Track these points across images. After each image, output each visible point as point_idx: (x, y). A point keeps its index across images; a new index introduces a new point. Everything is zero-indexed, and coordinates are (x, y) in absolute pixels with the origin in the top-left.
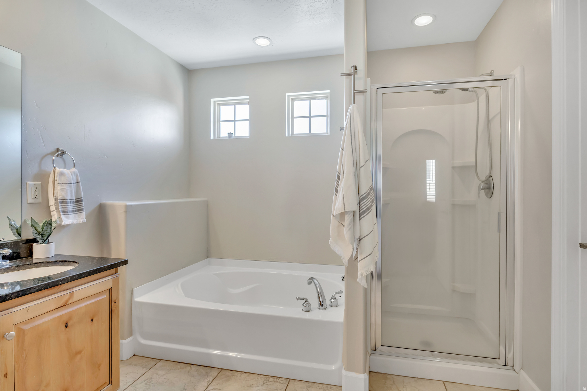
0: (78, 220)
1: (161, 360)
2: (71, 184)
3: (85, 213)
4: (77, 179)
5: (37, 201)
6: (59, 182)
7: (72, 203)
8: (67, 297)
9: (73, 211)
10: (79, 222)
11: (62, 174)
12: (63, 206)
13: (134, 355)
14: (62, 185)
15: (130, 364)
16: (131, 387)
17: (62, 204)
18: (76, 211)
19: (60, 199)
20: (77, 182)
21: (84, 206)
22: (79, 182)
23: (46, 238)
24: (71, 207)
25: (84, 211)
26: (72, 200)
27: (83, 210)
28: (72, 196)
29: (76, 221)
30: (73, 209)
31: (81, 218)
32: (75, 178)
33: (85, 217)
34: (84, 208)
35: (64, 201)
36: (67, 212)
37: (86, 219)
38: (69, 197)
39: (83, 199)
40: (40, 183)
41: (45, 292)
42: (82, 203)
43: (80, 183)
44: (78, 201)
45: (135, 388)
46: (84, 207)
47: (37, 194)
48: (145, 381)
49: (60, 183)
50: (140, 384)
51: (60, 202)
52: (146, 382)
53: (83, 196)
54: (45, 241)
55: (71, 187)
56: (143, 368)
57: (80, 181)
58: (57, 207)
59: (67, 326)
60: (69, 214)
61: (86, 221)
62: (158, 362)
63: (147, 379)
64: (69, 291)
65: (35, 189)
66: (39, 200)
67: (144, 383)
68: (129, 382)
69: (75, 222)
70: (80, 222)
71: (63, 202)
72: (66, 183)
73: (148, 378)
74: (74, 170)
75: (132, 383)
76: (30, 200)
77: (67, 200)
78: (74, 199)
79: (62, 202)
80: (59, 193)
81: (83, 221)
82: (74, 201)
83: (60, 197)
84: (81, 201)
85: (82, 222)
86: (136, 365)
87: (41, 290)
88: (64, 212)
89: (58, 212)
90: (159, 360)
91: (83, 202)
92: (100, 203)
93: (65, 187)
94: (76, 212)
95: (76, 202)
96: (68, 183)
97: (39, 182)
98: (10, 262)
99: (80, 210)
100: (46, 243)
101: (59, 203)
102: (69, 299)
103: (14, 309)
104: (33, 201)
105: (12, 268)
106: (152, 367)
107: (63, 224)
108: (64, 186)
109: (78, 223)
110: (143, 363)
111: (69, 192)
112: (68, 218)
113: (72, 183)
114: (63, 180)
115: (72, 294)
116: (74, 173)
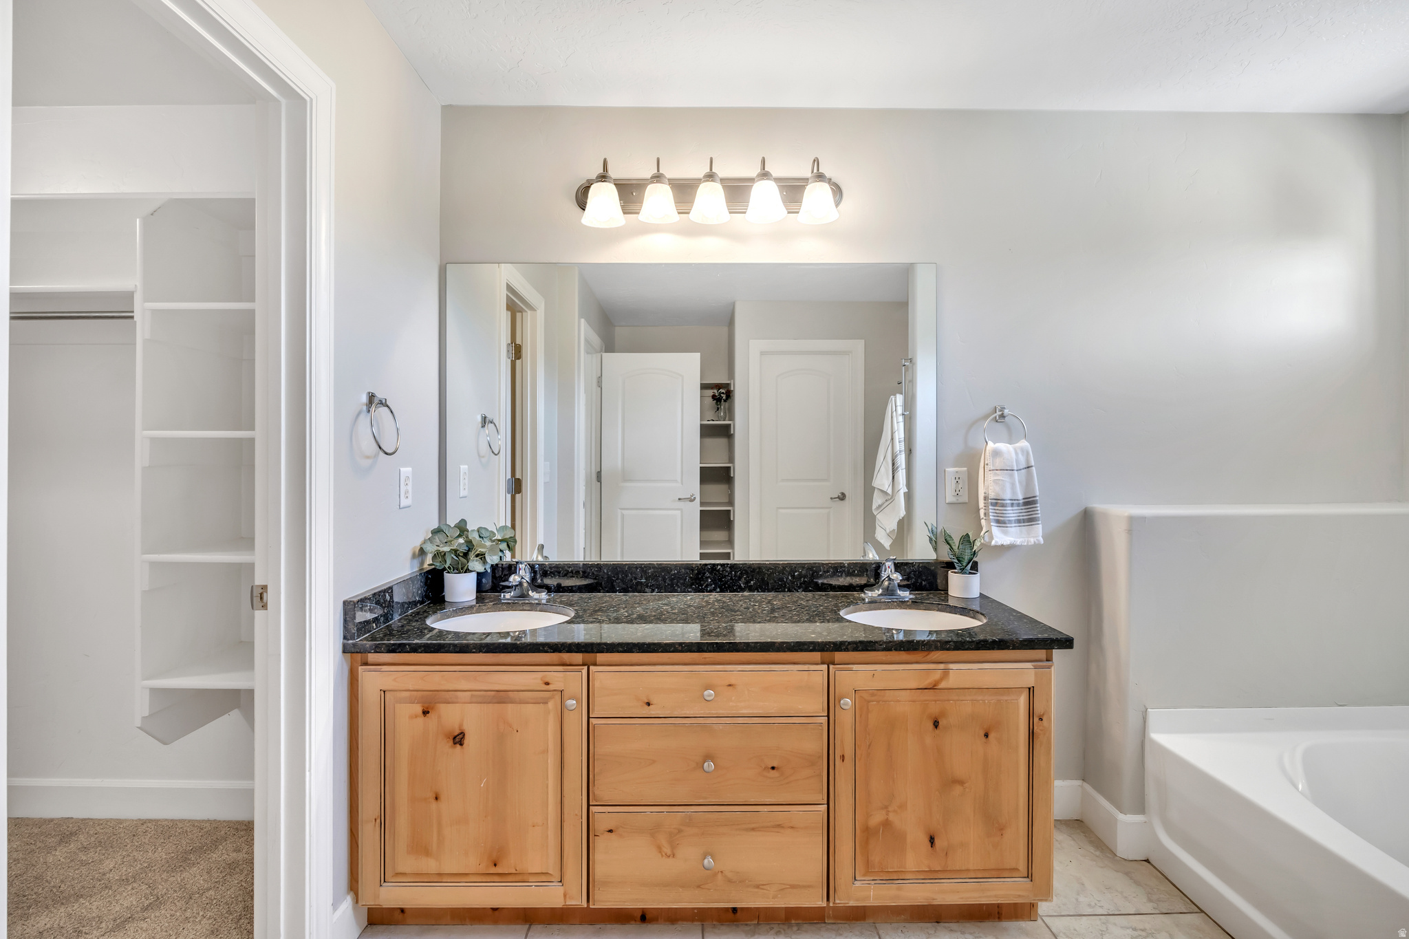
0: (1026, 539)
1: (1202, 911)
2: (1013, 470)
3: (1041, 525)
4: (1028, 460)
5: (961, 500)
6: (992, 468)
7: (1015, 505)
8: (937, 675)
9: (1019, 521)
10: (1028, 542)
11: (996, 453)
12: (997, 511)
13: (1147, 861)
14: (996, 474)
15: (1127, 874)
16: (1100, 919)
17: (996, 508)
18: (1024, 521)
19: (992, 497)
20: (1028, 467)
21: (1039, 512)
22: (1032, 466)
23: (965, 564)
24: (1012, 513)
25: (1040, 522)
26: (1015, 500)
27: (1036, 521)
28: (1014, 491)
29: (1021, 540)
30: (1019, 516)
31: (1035, 535)
32: (1022, 459)
33: (1041, 534)
34: (1038, 517)
35: (999, 501)
36: (1005, 523)
37: (1042, 537)
38: (1007, 495)
39: (1038, 498)
40: (966, 469)
41: (903, 656)
42: (1036, 507)
43: (1034, 468)
44: (1029, 502)
45: (1105, 929)
46: (1039, 515)
47: (960, 488)
48: (1135, 929)
49: (993, 470)
50: (1122, 927)
51: (993, 504)
52: (1136, 933)
53: (1038, 494)
54: (963, 569)
55: (1012, 476)
56: (1150, 900)
57: (1033, 464)
58: (986, 511)
59: (936, 724)
60: (1008, 525)
61: (1042, 542)
62: (1191, 911)
63: (1142, 930)
64: (942, 666)
65: (957, 480)
66: (965, 498)
67: (1130, 932)
68: (1101, 907)
69: (1018, 541)
70: (1029, 544)
71: (997, 503)
72: (1004, 470)
73: (1146, 929)
74: (1024, 444)
75: (1106, 913)
76: (950, 498)
77: (1004, 500)
78: (1020, 497)
79: (995, 504)
80: (990, 488)
81: (1035, 542)
82: (1021, 502)
83: (992, 495)
84: (1034, 502)
85: (1033, 543)
86: (1137, 883)
87: (890, 650)
88: (998, 522)
89: (988, 520)
90: (1198, 910)
91: (1038, 505)
92: (1084, 508)
93: (1002, 476)
94: (1024, 523)
95: (1026, 504)
96: (1007, 470)
97: (965, 467)
98: (910, 594)
99: (1031, 520)
100: (965, 573)
101: (989, 504)
102: (941, 679)
103: (855, 667)
104: (954, 500)
105: (908, 604)
106: (1169, 912)
107: (993, 543)
108: (998, 475)
109: (1025, 544)
110: (1155, 890)
111: (1008, 486)
112: (1005, 533)
113: (1015, 468)
114: (998, 463)
115: (946, 672)
116: (1022, 450)
